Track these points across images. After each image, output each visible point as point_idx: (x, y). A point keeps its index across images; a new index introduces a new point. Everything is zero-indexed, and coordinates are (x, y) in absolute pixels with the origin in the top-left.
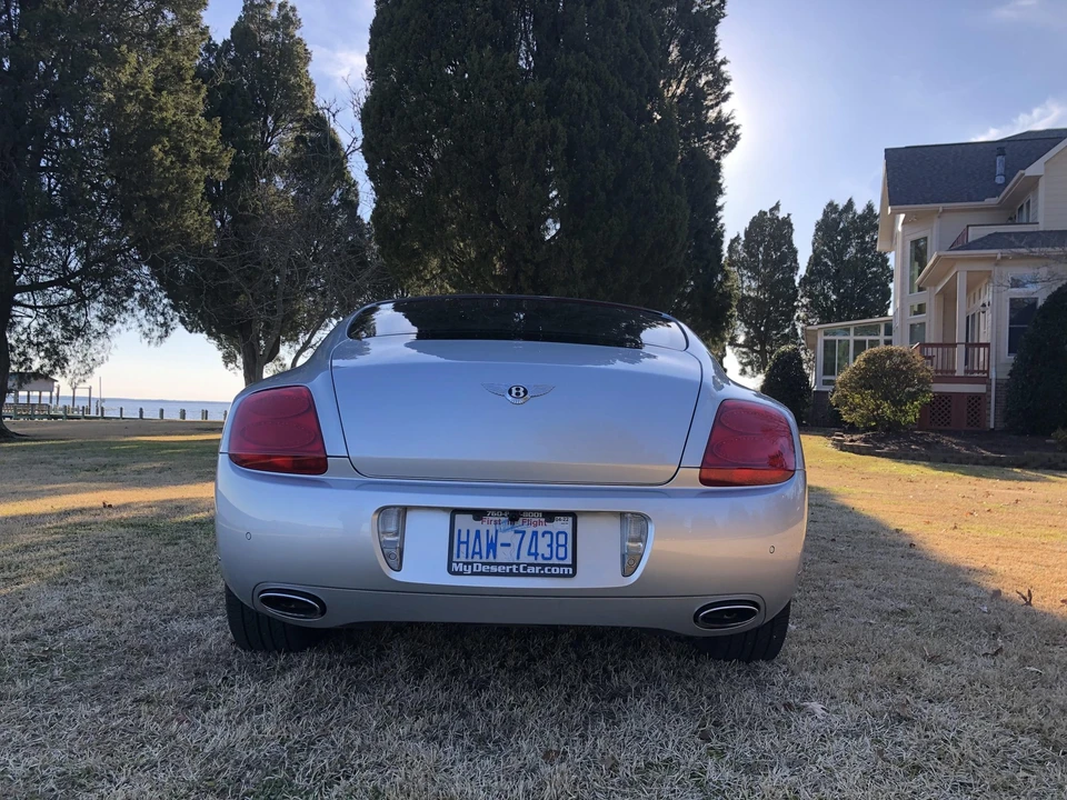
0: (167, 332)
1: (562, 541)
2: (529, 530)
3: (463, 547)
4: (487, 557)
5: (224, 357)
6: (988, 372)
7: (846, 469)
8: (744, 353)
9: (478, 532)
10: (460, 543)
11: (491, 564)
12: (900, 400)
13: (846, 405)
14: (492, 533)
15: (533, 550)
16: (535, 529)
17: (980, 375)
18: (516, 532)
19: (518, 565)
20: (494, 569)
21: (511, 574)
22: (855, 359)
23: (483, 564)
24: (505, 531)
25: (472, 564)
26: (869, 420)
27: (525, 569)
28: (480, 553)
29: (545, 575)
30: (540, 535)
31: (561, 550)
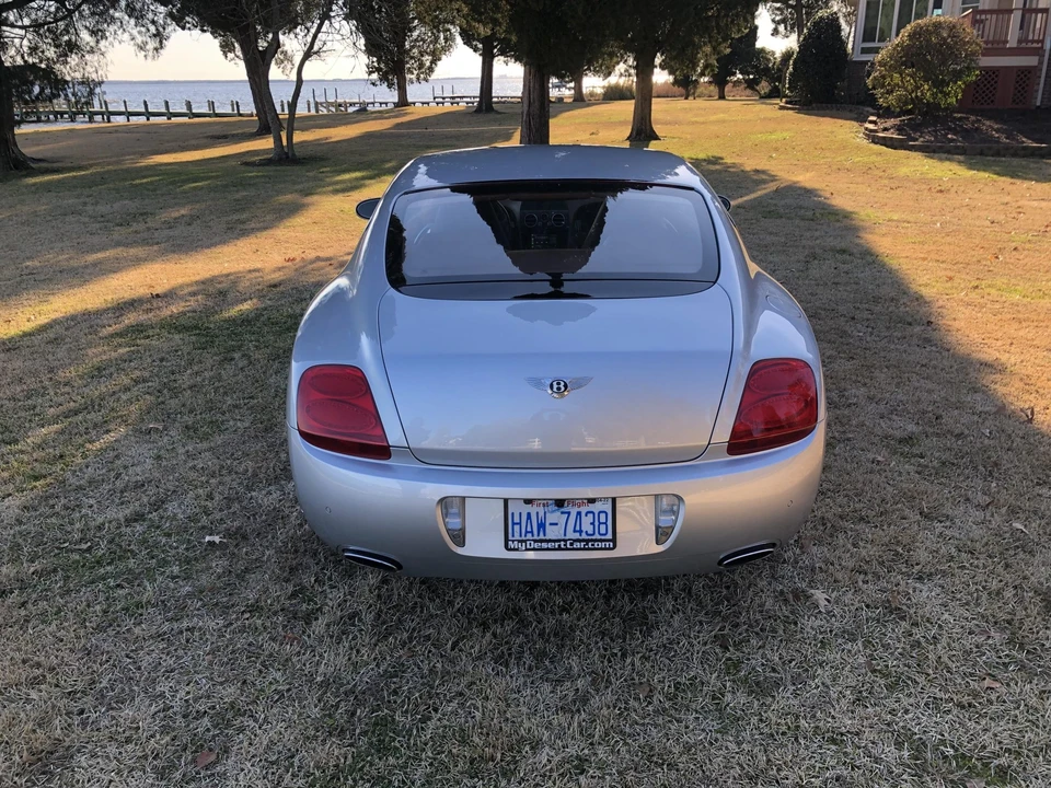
0: (161, 42)
1: (603, 519)
2: (573, 512)
3: (517, 528)
4: (538, 535)
5: (221, 46)
6: (1042, 41)
7: (877, 172)
8: (778, 9)
9: (529, 514)
10: (514, 524)
11: (541, 541)
12: (943, 80)
13: (883, 86)
14: (541, 514)
15: (578, 528)
16: (579, 510)
17: (1035, 45)
18: (562, 513)
19: (565, 541)
20: (544, 545)
21: (560, 549)
22: (897, 35)
23: (535, 541)
24: (553, 512)
25: (525, 541)
26: (906, 103)
27: (571, 544)
28: (532, 532)
29: (589, 549)
30: (583, 514)
31: (603, 528)
